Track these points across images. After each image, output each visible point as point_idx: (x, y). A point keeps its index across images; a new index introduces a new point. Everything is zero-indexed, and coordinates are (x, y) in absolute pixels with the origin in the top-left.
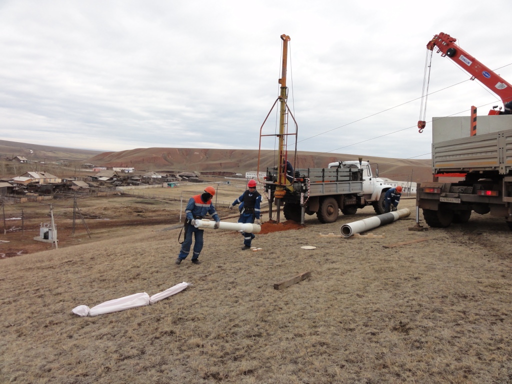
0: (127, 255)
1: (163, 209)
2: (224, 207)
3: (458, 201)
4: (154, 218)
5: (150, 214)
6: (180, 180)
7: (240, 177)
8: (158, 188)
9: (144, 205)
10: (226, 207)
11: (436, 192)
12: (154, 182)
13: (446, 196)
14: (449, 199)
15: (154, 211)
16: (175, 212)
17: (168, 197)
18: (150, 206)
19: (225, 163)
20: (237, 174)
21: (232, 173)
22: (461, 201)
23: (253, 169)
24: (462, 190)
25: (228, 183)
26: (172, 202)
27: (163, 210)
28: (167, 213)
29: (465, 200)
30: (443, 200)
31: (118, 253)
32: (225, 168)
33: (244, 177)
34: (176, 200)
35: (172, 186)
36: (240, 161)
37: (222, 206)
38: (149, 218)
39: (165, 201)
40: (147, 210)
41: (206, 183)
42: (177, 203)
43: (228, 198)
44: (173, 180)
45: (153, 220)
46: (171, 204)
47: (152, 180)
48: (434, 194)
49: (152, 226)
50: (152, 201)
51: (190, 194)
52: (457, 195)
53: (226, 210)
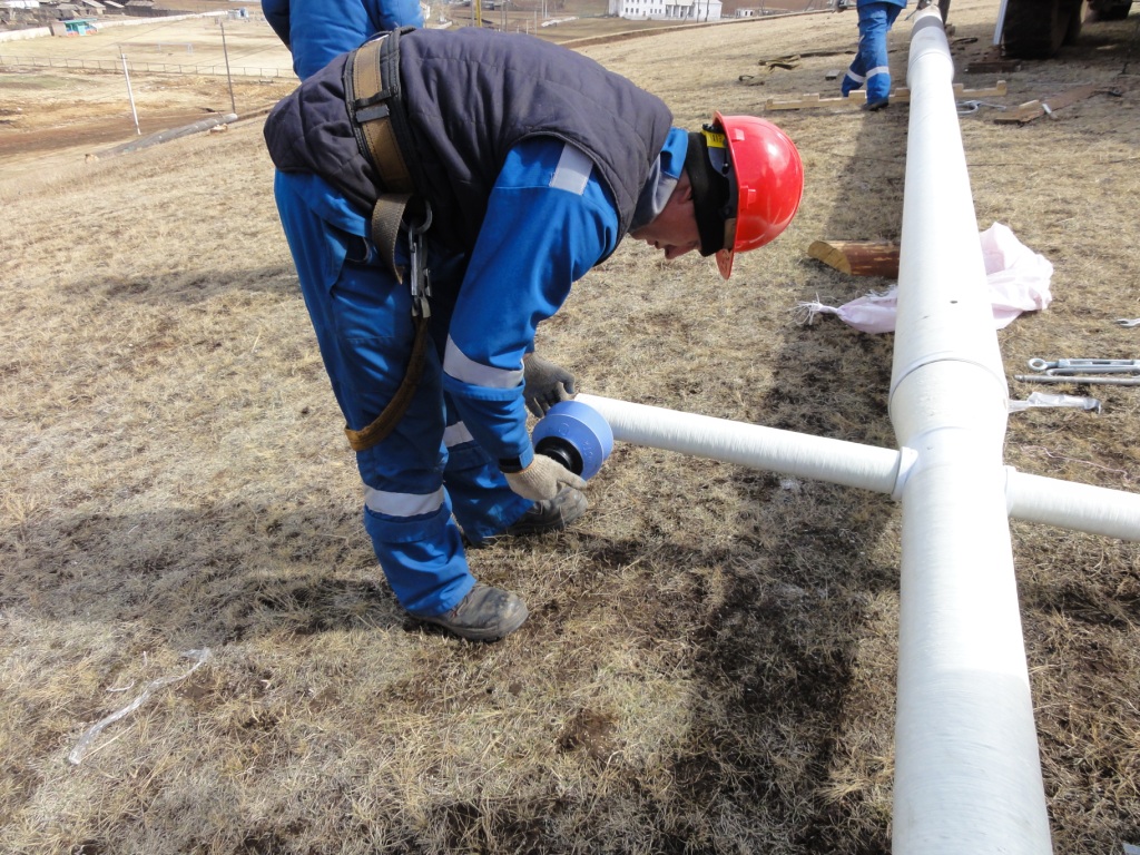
1: (77, 98)
2: (248, 83)
4: (57, 127)
5: (43, 117)
6: (100, 11)
8: (38, 38)
9: (15, 92)
10: (255, 83)
12: (20, 21)
15: (52, 108)
16: (114, 106)
17: (79, 64)
18: (31, 94)
25: (242, 14)
26: (97, 78)
27: (78, 104)
28: (89, 111)
34: (105, 72)
35: (81, 29)
37: (243, 80)
38: (40, 129)
39: (72, 76)
40: (28, 106)
41: (180, 17)
42: (111, 79)
44: (78, 11)
45: (56, 132)
46: (94, 83)
47: (13, 15)
49: (60, 151)
50: (32, 78)
51: (141, 52)
53: (258, 89)
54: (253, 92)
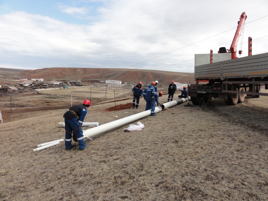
0: (51, 123)
1: (62, 101)
2: (95, 99)
3: (204, 92)
4: (57, 106)
5: (55, 104)
6: (70, 85)
7: (103, 83)
8: (58, 89)
9: (51, 99)
10: (96, 99)
11: (196, 88)
12: (55, 86)
13: (200, 90)
14: (201, 92)
15: (57, 102)
16: (68, 102)
17: (64, 94)
18: (54, 100)
19: (94, 76)
20: (101, 82)
21: (98, 81)
22: (206, 92)
23: (109, 78)
24: (207, 88)
25: (96, 86)
26: (66, 97)
27: (62, 102)
28: (63, 103)
29: (208, 92)
30: (199, 92)
31: (46, 122)
32: (94, 78)
33: (105, 83)
34: (68, 96)
35: (66, 88)
36: (102, 74)
37: (94, 98)
38: (54, 106)
39: (62, 96)
40: (53, 102)
41: (85, 86)
42: (69, 97)
43: (96, 94)
44: (66, 85)
45: (56, 107)
46: (66, 98)
47: (54, 85)
48: (195, 89)
49: (56, 110)
50: (55, 96)
51: (76, 92)
52: (204, 90)
53: (96, 100)
54: (95, 101)
